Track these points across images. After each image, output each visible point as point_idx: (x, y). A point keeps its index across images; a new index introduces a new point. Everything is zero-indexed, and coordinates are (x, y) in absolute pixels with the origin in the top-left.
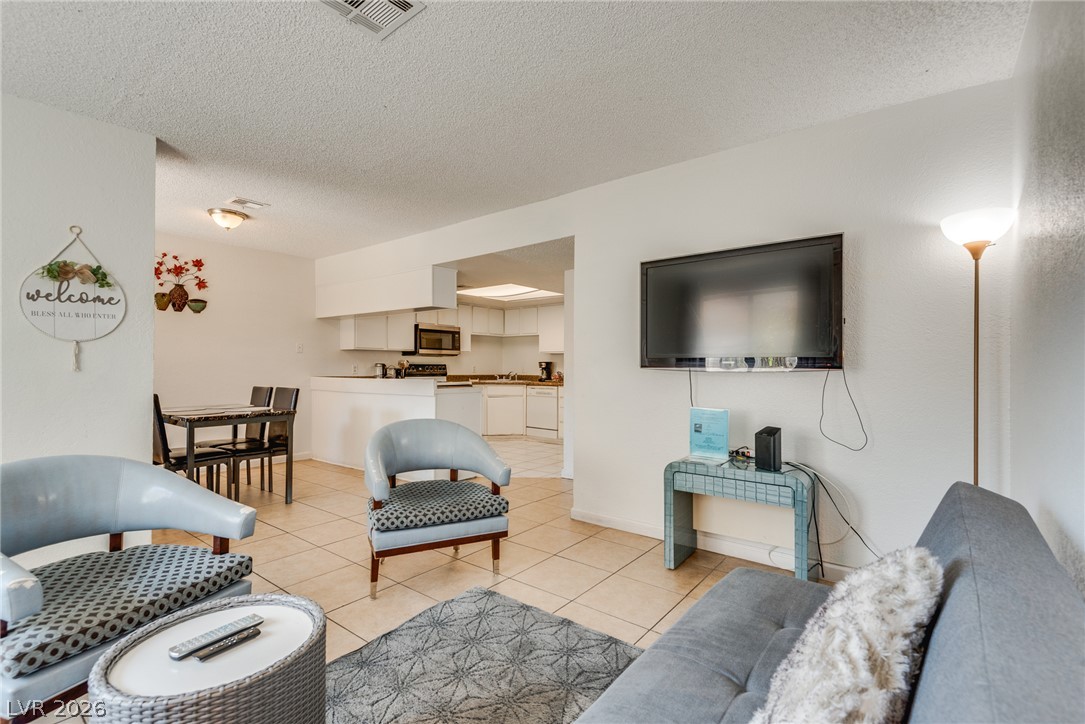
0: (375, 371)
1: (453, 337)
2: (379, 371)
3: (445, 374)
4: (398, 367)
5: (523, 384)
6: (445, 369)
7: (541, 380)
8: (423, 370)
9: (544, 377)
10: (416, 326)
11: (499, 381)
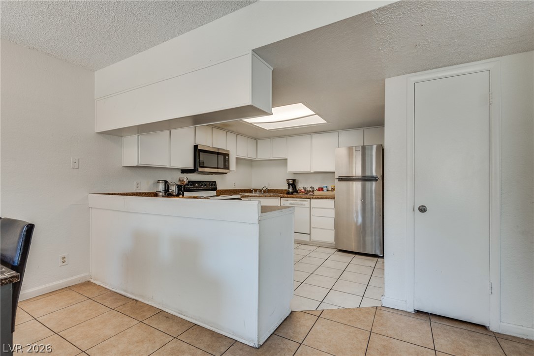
0: (158, 187)
1: (225, 158)
2: (161, 187)
3: (215, 189)
4: (178, 183)
5: (278, 196)
6: (215, 185)
7: (288, 193)
8: (199, 186)
9: (291, 190)
10: (196, 147)
11: (253, 194)
